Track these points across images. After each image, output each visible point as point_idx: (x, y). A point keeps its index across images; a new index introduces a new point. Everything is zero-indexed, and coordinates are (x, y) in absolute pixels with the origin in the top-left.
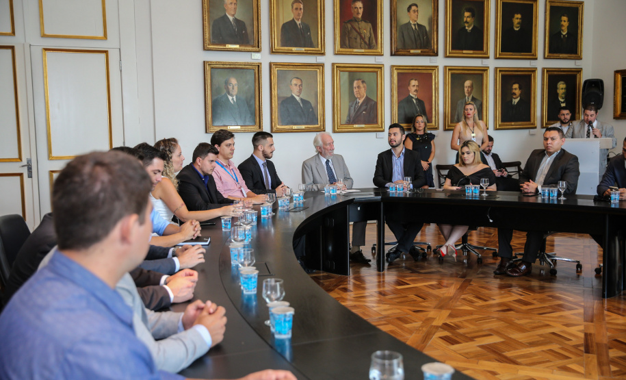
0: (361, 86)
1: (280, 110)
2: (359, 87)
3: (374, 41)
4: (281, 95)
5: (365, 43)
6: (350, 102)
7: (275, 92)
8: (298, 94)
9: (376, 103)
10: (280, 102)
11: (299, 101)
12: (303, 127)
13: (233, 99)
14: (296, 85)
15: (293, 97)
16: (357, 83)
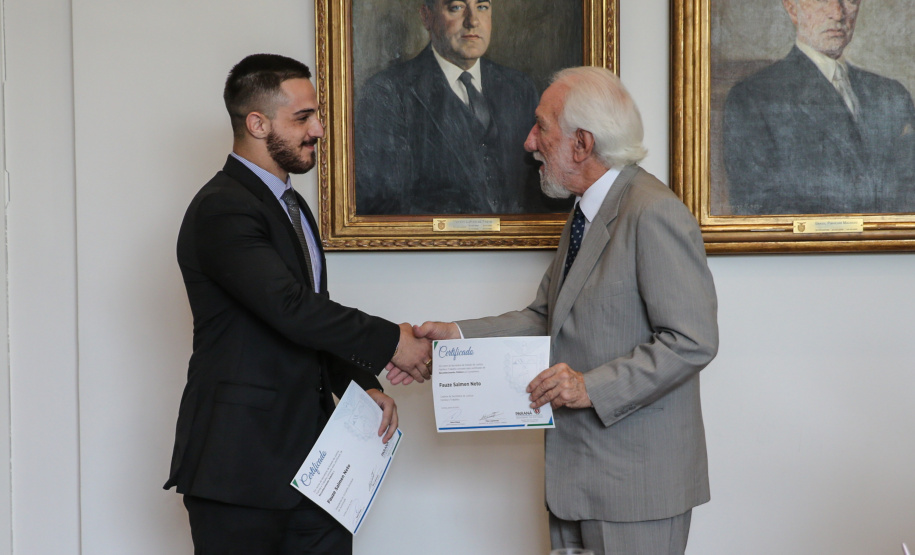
1: (720, 133)
4: (734, 53)
7: (701, 37)
8: (835, 45)
10: (724, 90)
11: (840, 84)
12: (855, 224)
13: (465, 79)
15: (799, 60)
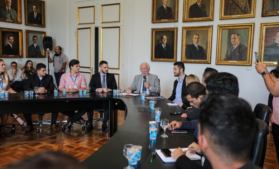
0: (237, 37)
1: (186, 51)
2: (235, 38)
3: (249, 9)
4: (187, 44)
5: (242, 10)
6: (228, 47)
8: (196, 43)
9: (246, 48)
10: (186, 47)
11: (197, 47)
12: (198, 61)
13: (164, 46)
14: (196, 38)
15: (193, 44)
16: (234, 36)
